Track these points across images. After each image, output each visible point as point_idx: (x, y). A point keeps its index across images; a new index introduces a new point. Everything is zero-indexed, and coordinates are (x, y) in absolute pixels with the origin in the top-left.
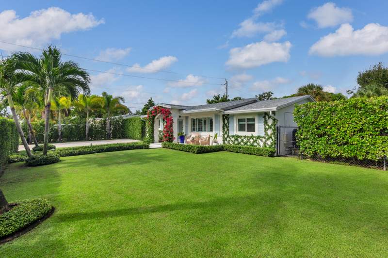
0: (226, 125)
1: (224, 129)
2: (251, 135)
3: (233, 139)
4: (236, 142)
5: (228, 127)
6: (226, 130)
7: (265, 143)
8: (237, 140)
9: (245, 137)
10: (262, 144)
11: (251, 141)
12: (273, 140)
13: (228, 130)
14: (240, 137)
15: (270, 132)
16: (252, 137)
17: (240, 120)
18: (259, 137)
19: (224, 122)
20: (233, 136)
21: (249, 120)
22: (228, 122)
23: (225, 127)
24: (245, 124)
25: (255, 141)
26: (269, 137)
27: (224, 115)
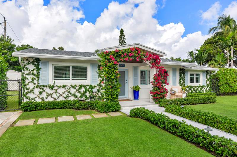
0: (182, 79)
1: (180, 82)
2: (199, 85)
3: (188, 89)
4: (190, 91)
5: (184, 80)
6: (182, 82)
7: (206, 90)
8: (190, 89)
9: (195, 87)
10: (204, 90)
11: (199, 89)
12: (209, 87)
13: (184, 82)
14: (192, 87)
15: (208, 82)
16: (200, 86)
17: (191, 75)
18: (203, 86)
19: (180, 75)
20: (188, 87)
21: (197, 75)
23: (181, 80)
24: (194, 78)
25: (201, 89)
26: (208, 86)
27: (180, 70)
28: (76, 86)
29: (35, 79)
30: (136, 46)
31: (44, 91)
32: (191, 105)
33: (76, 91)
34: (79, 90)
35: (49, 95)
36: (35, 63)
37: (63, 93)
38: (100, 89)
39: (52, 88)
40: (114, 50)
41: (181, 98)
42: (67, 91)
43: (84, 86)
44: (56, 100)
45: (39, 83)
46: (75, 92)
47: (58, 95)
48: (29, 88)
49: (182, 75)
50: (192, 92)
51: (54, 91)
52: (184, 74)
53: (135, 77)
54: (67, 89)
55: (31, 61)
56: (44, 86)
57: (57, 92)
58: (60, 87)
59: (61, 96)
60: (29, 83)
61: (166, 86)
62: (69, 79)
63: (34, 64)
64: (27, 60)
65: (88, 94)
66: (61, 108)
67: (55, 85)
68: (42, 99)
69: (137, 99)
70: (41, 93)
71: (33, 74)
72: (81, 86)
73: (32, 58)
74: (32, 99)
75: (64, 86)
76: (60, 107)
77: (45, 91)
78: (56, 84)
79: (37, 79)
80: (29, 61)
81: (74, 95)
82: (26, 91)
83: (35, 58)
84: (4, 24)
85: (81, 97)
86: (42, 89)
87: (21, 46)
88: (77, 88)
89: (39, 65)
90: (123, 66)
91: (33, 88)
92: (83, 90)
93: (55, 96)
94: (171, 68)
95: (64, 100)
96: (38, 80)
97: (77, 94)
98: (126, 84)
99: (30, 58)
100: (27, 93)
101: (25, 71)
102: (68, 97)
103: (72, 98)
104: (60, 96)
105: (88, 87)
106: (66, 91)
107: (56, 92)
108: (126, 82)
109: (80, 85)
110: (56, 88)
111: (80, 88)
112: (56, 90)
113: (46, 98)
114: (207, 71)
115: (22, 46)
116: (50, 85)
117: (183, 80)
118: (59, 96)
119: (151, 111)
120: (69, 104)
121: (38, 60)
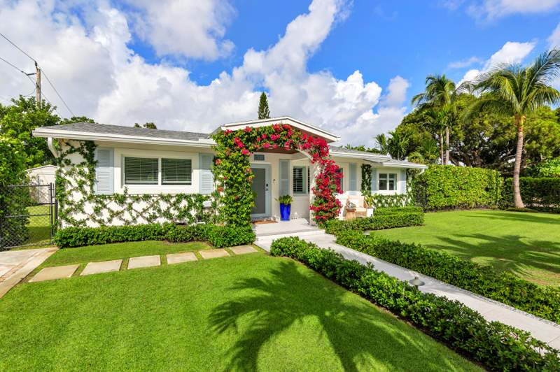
0: (366, 182)
1: (363, 188)
2: (394, 194)
3: (376, 201)
4: (380, 205)
5: (369, 184)
6: (366, 189)
7: (407, 202)
8: (380, 201)
9: (389, 196)
10: (404, 203)
11: (395, 201)
12: (412, 198)
13: (369, 189)
14: (382, 197)
15: (410, 189)
16: (396, 196)
17: (381, 176)
18: (402, 196)
19: (364, 177)
20: (376, 198)
21: (392, 176)
22: (369, 176)
23: (365, 185)
24: (386, 181)
25: (398, 201)
26: (410, 195)
27: (363, 166)
28: (170, 196)
29: (84, 183)
30: (284, 122)
31: (105, 206)
32: (382, 229)
33: (169, 206)
34: (177, 205)
35: (114, 214)
36: (86, 151)
37: (145, 211)
38: (217, 202)
39: (121, 200)
40: (243, 128)
41: (364, 217)
42: (152, 206)
43: (186, 197)
44: (129, 223)
45: (93, 192)
46: (168, 208)
47: (134, 214)
48: (72, 201)
49: (367, 176)
50: (383, 206)
51: (126, 206)
52: (369, 174)
53: (284, 180)
54: (151, 201)
55: (77, 146)
56: (104, 197)
57: (132, 209)
58: (137, 199)
59: (140, 217)
60: (71, 190)
61: (338, 197)
62: (157, 184)
63: (82, 153)
64: (68, 144)
65: (193, 212)
66: (139, 240)
67: (127, 196)
68: (100, 222)
69: (288, 219)
70: (97, 211)
71: (81, 173)
72: (180, 197)
73: (77, 140)
74: (80, 223)
75: (147, 197)
76: (136, 237)
77: (108, 206)
78: (129, 192)
79: (89, 183)
80: (73, 147)
81: (167, 214)
82: (66, 207)
83: (86, 141)
84: (35, 77)
85: (180, 217)
86: (101, 202)
87: (70, 120)
88: (173, 200)
89: (92, 156)
90: (262, 158)
91: (82, 201)
92: (184, 203)
93: (127, 216)
94: (348, 164)
95: (146, 223)
96: (91, 186)
97: (172, 211)
98: (267, 192)
99: (74, 140)
100: (68, 212)
101: (63, 166)
102: (155, 217)
103: (162, 221)
104: (138, 216)
105: (193, 199)
106: (149, 206)
107: (130, 208)
108: (266, 187)
109: (177, 195)
110: (129, 201)
111: (178, 201)
112: (130, 205)
113: (110, 221)
114: (408, 169)
115: (72, 119)
116: (118, 195)
117: (367, 184)
118: (136, 216)
119: (310, 244)
120: (155, 231)
121: (91, 145)
